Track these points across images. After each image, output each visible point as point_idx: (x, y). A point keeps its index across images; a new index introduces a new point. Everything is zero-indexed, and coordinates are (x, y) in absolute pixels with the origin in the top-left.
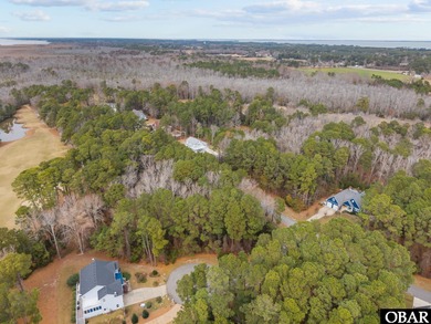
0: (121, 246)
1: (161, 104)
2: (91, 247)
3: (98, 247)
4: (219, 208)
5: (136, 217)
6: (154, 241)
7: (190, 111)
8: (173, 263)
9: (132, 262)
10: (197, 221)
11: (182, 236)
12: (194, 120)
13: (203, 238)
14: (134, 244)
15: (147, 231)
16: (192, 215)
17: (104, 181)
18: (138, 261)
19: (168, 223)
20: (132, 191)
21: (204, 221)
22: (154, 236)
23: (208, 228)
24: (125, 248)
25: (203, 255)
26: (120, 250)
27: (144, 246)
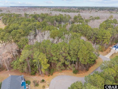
0: (26, 67)
1: (43, 18)
2: (12, 68)
3: (15, 68)
4: (75, 48)
5: (33, 53)
6: (42, 65)
7: (54, 18)
8: (52, 75)
9: (32, 75)
10: (64, 54)
11: (56, 62)
12: (55, 21)
13: (67, 63)
14: (33, 66)
15: (39, 60)
16: (61, 51)
17: (19, 38)
18: (34, 74)
19: (49, 56)
20: (32, 42)
21: (67, 54)
22: (42, 62)
23: (69, 58)
24: (28, 68)
25: (66, 71)
26: (25, 69)
27: (38, 67)
